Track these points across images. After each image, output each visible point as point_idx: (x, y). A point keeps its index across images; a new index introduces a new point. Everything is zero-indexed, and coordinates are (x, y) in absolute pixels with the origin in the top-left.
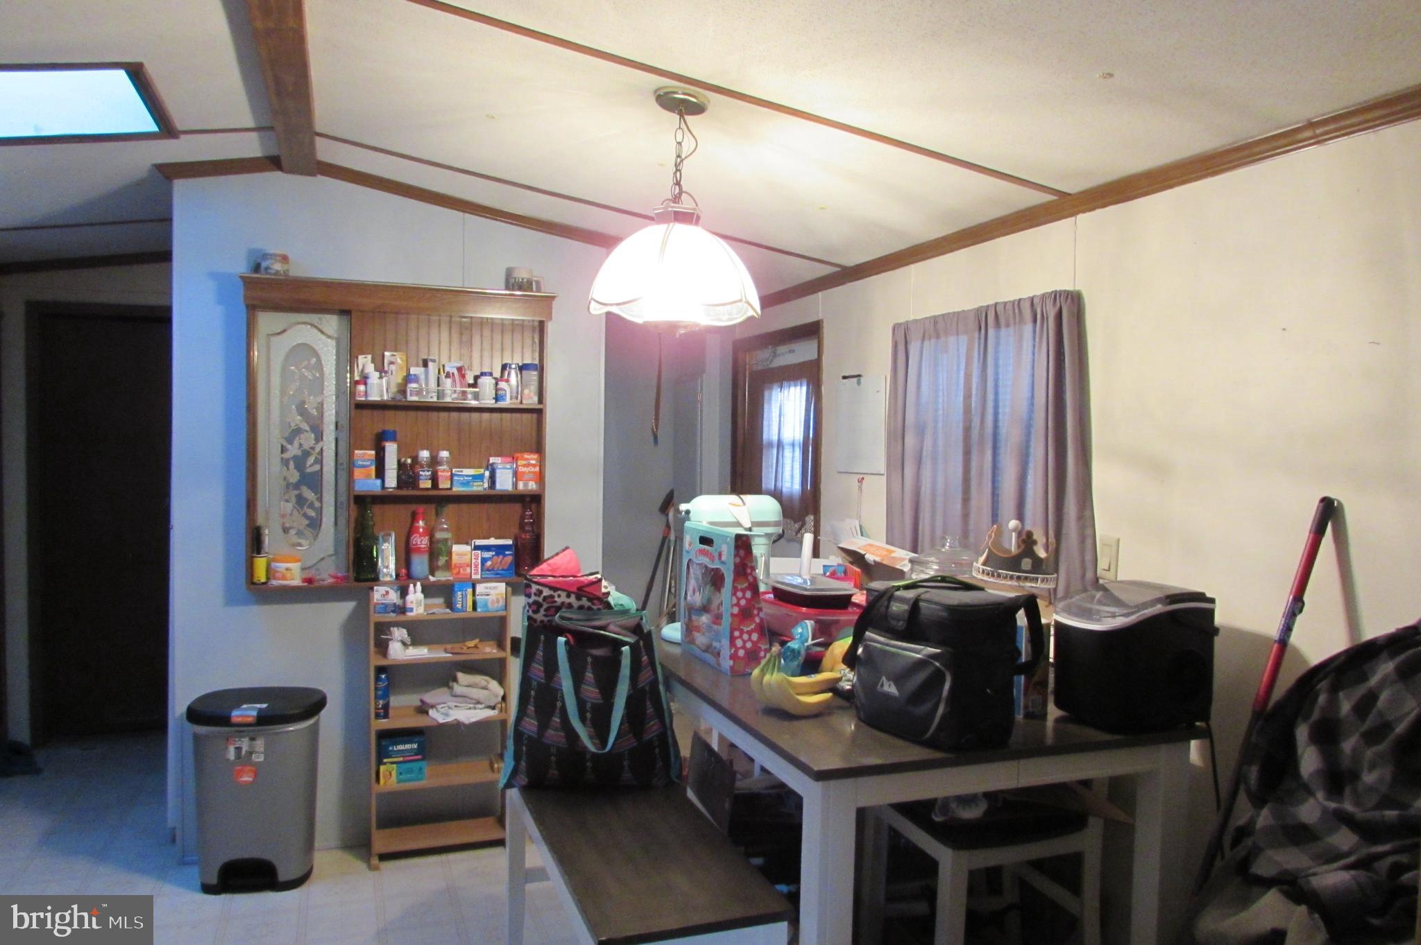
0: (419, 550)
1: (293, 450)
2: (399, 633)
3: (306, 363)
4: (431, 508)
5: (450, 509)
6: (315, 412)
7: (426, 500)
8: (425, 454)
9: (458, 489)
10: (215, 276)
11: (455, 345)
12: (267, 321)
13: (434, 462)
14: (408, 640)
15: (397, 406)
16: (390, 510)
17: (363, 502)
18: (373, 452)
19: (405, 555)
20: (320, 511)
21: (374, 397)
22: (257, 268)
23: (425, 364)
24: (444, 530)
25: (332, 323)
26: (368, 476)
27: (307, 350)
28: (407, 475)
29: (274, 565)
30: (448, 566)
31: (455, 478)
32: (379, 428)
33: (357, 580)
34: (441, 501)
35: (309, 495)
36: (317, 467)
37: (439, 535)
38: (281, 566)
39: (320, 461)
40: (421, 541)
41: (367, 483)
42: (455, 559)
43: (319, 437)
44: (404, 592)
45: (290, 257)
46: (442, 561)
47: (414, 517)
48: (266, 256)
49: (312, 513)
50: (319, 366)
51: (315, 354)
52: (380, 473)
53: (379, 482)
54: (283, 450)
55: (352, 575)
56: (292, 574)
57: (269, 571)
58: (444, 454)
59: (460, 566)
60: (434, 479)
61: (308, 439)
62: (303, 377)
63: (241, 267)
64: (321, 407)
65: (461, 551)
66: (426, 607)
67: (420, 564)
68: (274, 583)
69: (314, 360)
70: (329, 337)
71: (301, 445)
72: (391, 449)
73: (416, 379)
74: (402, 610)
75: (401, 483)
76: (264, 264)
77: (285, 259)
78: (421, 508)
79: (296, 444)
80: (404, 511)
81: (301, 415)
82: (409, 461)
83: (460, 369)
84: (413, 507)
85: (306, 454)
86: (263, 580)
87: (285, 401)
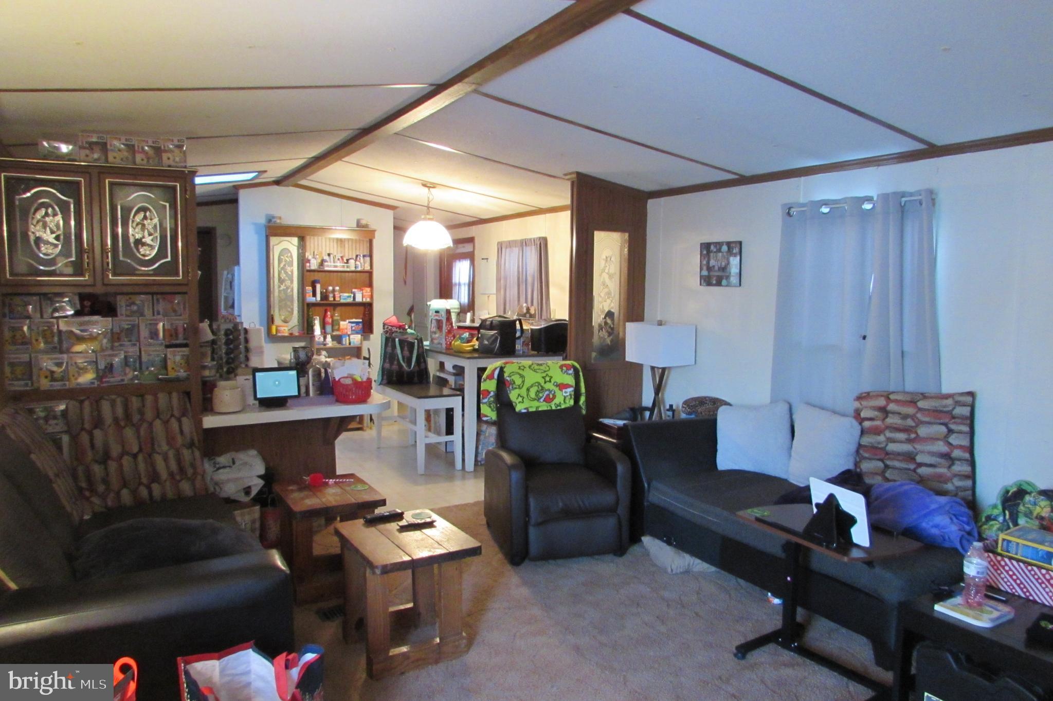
0: (328, 323)
1: (283, 287)
2: (324, 353)
3: (286, 255)
4: (332, 308)
5: (338, 309)
6: (290, 273)
7: (331, 305)
8: (331, 288)
9: (342, 301)
10: (255, 224)
11: (339, 248)
12: (274, 240)
13: (334, 291)
14: (327, 355)
15: (320, 271)
16: (317, 308)
17: (310, 305)
18: (311, 288)
19: (323, 327)
20: (292, 309)
21: (313, 268)
22: (270, 221)
23: (329, 255)
24: (336, 316)
25: (295, 240)
26: (310, 296)
27: (285, 251)
28: (324, 296)
29: (279, 328)
30: (338, 330)
31: (341, 297)
32: (312, 279)
33: (308, 334)
34: (336, 305)
35: (289, 303)
36: (291, 293)
37: (335, 318)
38: (282, 329)
39: (292, 290)
40: (329, 320)
41: (310, 299)
42: (341, 327)
43: (292, 282)
44: (325, 338)
45: (282, 217)
46: (336, 327)
47: (326, 312)
48: (274, 217)
49: (289, 309)
50: (291, 257)
51: (290, 252)
52: (314, 295)
53: (314, 298)
54: (279, 287)
55: (306, 332)
56: (285, 331)
57: (277, 331)
58: (337, 288)
59: (343, 329)
60: (334, 297)
61: (288, 283)
62: (286, 261)
63: (262, 221)
64: (292, 272)
65: (344, 324)
66: (332, 344)
67: (329, 328)
68: (279, 334)
69: (289, 254)
70: (295, 246)
71: (285, 285)
72: (318, 287)
73: (326, 261)
74: (325, 345)
75: (322, 299)
76: (273, 220)
77: (280, 218)
78: (328, 308)
79: (284, 285)
80: (322, 309)
81: (285, 274)
82: (324, 291)
83: (342, 257)
84: (326, 308)
85: (287, 288)
86: (275, 334)
87: (280, 270)
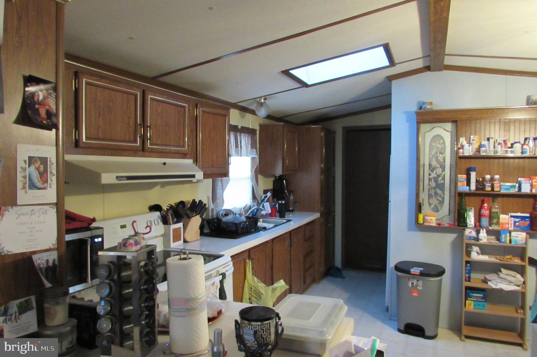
0: (484, 216)
1: (433, 175)
2: (476, 249)
3: (438, 142)
4: (491, 199)
5: (500, 199)
6: (442, 160)
7: (488, 195)
8: (488, 177)
9: (503, 191)
10: (406, 113)
11: (502, 131)
12: (424, 127)
13: (492, 180)
14: (479, 252)
15: (476, 157)
16: (472, 198)
17: (461, 195)
18: (465, 176)
19: (479, 217)
20: (443, 198)
21: (466, 154)
22: (421, 108)
23: (488, 139)
24: (496, 208)
25: (449, 126)
26: (463, 185)
27: (438, 137)
28: (480, 184)
29: (426, 217)
30: (498, 223)
31: (502, 187)
32: (468, 166)
33: (458, 226)
34: (495, 196)
35: (439, 192)
36: (443, 181)
37: (494, 210)
38: (428, 218)
39: (443, 179)
40: (485, 212)
41: (463, 188)
42: (501, 220)
43: (444, 170)
44: (478, 232)
45: (433, 103)
46: (495, 221)
47: (483, 202)
48: (424, 103)
49: (440, 199)
50: (444, 143)
51: (442, 138)
52: (468, 184)
53: (468, 187)
54: (430, 175)
55: (457, 224)
56: (432, 221)
57: (424, 219)
58: (497, 177)
59: (503, 224)
60: (492, 187)
61: (439, 171)
62: (437, 148)
63: (414, 108)
64: (444, 160)
65: (504, 218)
66: (488, 239)
67: (485, 222)
68: (426, 224)
69: (442, 141)
70: (447, 131)
71: (436, 173)
72: (473, 175)
73: (484, 146)
74: (477, 239)
75: (477, 189)
76: (423, 106)
77: (431, 103)
78: (486, 199)
79: (434, 172)
80: (479, 199)
81: (437, 162)
82: (481, 179)
83: (504, 141)
84: (483, 198)
85: (439, 176)
86: (422, 222)
87: (431, 156)
